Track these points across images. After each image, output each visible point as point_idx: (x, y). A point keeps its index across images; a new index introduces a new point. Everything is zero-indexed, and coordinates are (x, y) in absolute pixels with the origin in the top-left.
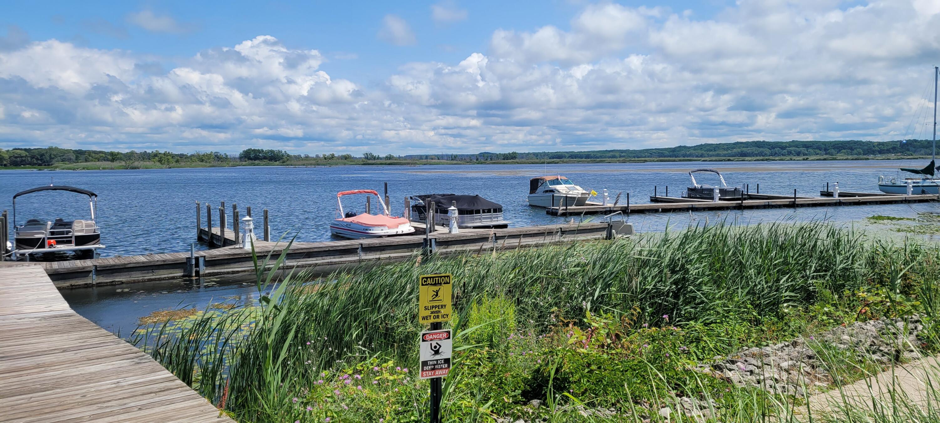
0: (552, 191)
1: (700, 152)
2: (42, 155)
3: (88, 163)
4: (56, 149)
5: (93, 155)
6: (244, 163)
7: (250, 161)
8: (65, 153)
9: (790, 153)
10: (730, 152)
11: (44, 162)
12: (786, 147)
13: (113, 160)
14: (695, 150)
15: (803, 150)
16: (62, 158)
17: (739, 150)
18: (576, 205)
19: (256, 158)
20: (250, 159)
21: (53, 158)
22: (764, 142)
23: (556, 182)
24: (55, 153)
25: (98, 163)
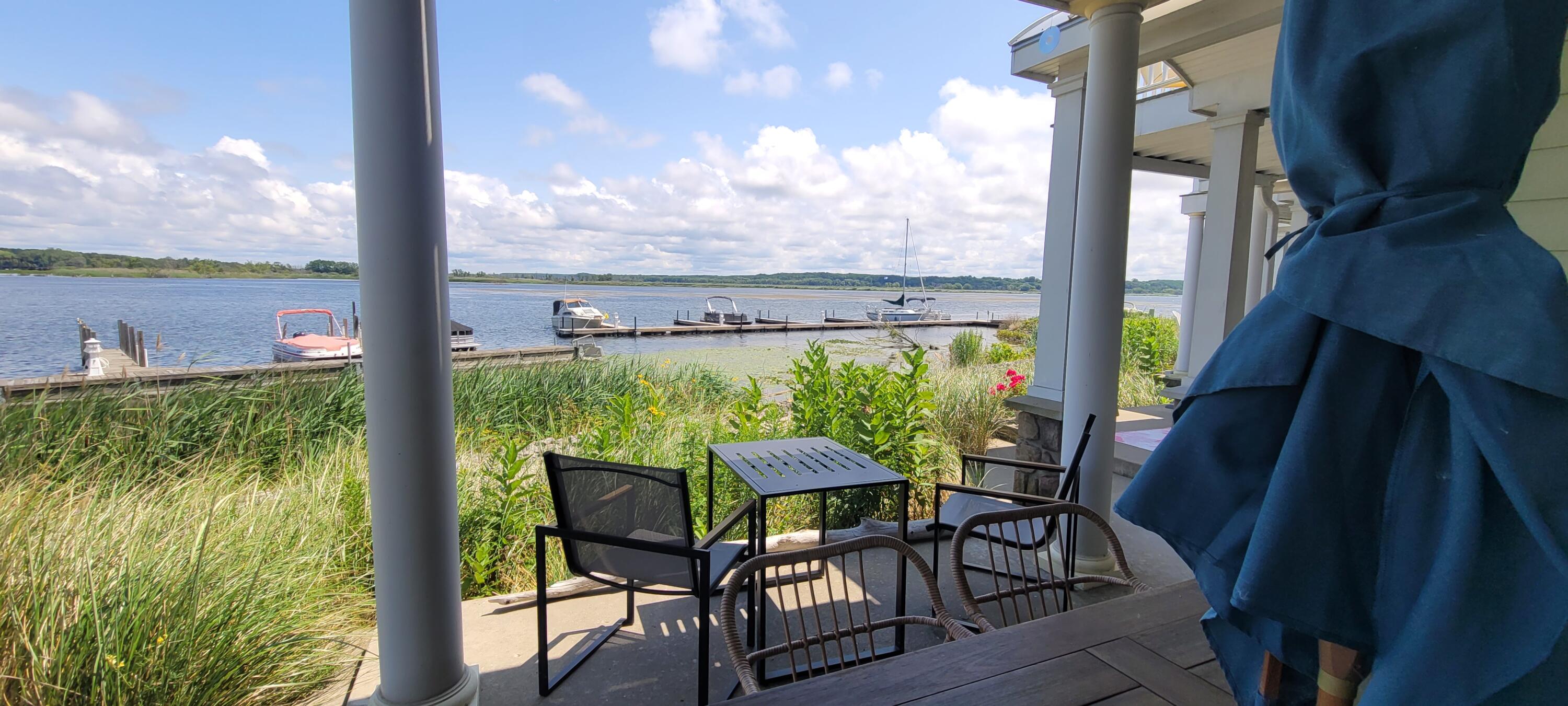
0: (570, 313)
2: (37, 258)
3: (95, 269)
4: (59, 251)
5: (104, 260)
6: (308, 275)
7: (316, 274)
8: (70, 256)
9: (847, 284)
11: (41, 266)
13: (131, 267)
15: (857, 281)
16: (67, 262)
18: (587, 327)
19: (327, 270)
20: (318, 271)
21: (55, 262)
23: (576, 304)
24: (57, 256)
25: (110, 270)
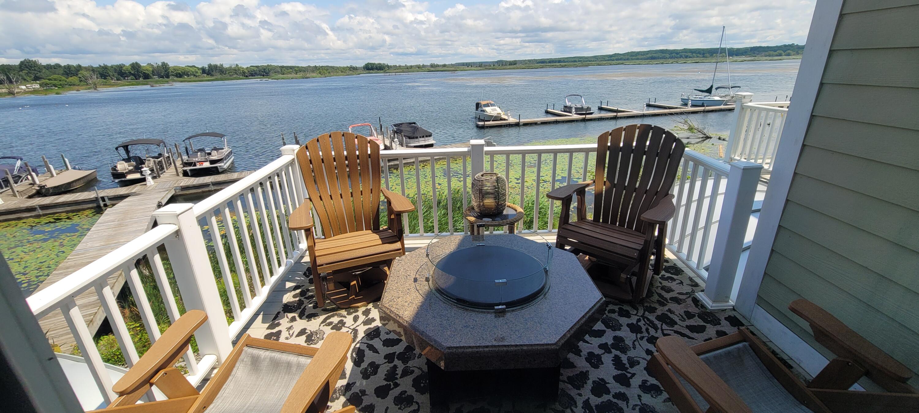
0: (484, 111)
1: (627, 57)
6: (365, 72)
9: (681, 57)
10: (645, 56)
12: (680, 53)
14: (624, 56)
15: (690, 54)
17: (651, 56)
18: (493, 121)
20: (368, 69)
22: (666, 50)
23: (487, 105)
24: (272, 69)
